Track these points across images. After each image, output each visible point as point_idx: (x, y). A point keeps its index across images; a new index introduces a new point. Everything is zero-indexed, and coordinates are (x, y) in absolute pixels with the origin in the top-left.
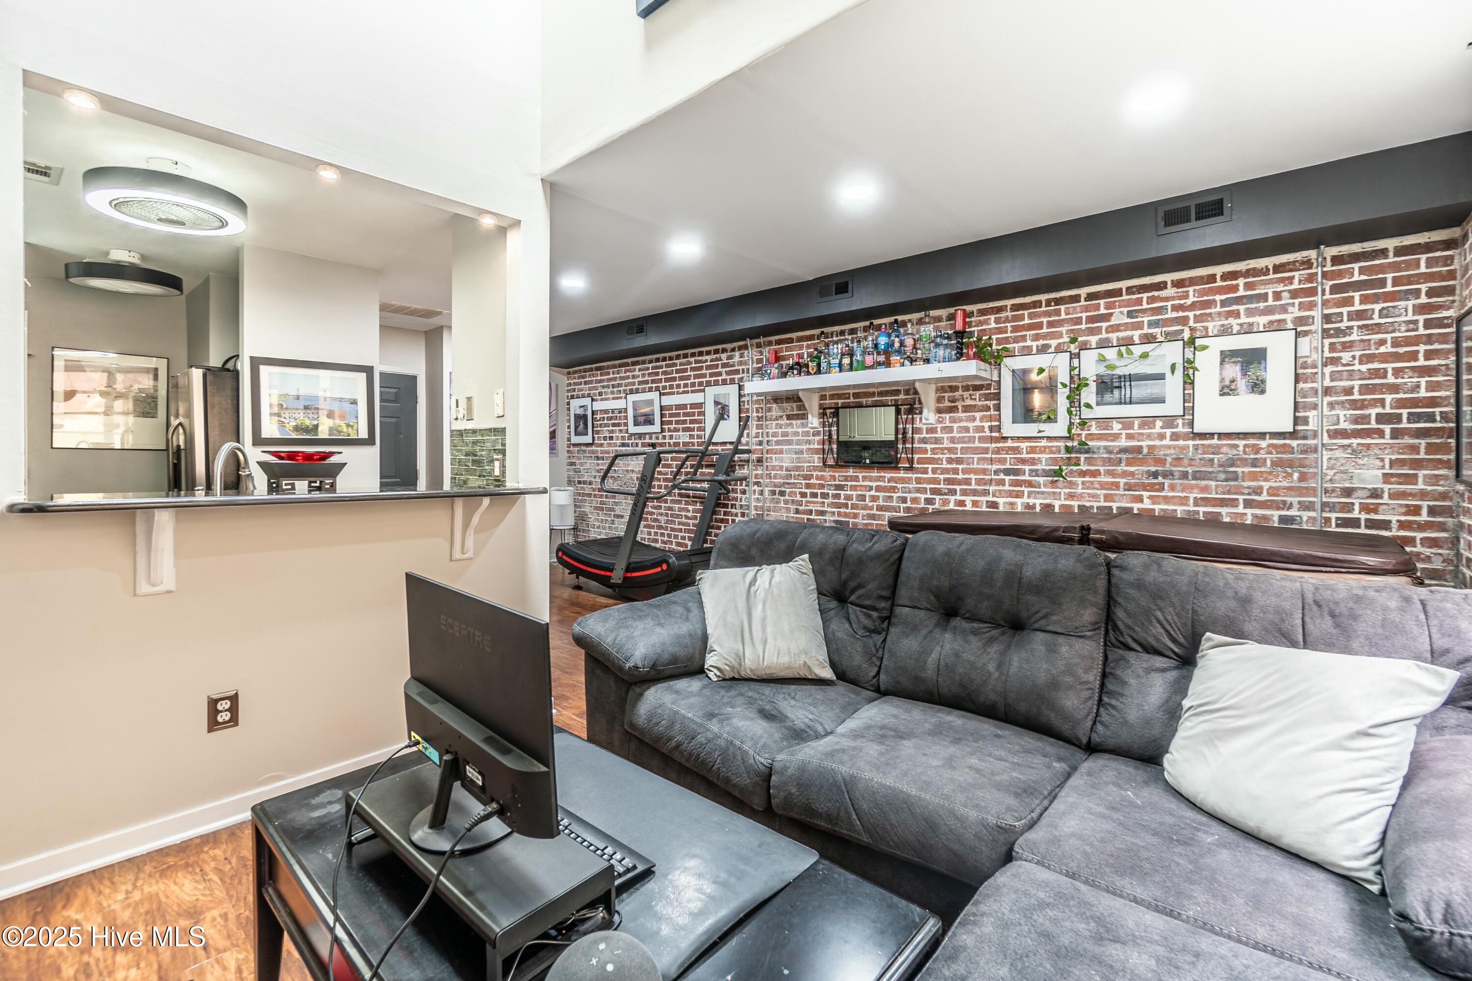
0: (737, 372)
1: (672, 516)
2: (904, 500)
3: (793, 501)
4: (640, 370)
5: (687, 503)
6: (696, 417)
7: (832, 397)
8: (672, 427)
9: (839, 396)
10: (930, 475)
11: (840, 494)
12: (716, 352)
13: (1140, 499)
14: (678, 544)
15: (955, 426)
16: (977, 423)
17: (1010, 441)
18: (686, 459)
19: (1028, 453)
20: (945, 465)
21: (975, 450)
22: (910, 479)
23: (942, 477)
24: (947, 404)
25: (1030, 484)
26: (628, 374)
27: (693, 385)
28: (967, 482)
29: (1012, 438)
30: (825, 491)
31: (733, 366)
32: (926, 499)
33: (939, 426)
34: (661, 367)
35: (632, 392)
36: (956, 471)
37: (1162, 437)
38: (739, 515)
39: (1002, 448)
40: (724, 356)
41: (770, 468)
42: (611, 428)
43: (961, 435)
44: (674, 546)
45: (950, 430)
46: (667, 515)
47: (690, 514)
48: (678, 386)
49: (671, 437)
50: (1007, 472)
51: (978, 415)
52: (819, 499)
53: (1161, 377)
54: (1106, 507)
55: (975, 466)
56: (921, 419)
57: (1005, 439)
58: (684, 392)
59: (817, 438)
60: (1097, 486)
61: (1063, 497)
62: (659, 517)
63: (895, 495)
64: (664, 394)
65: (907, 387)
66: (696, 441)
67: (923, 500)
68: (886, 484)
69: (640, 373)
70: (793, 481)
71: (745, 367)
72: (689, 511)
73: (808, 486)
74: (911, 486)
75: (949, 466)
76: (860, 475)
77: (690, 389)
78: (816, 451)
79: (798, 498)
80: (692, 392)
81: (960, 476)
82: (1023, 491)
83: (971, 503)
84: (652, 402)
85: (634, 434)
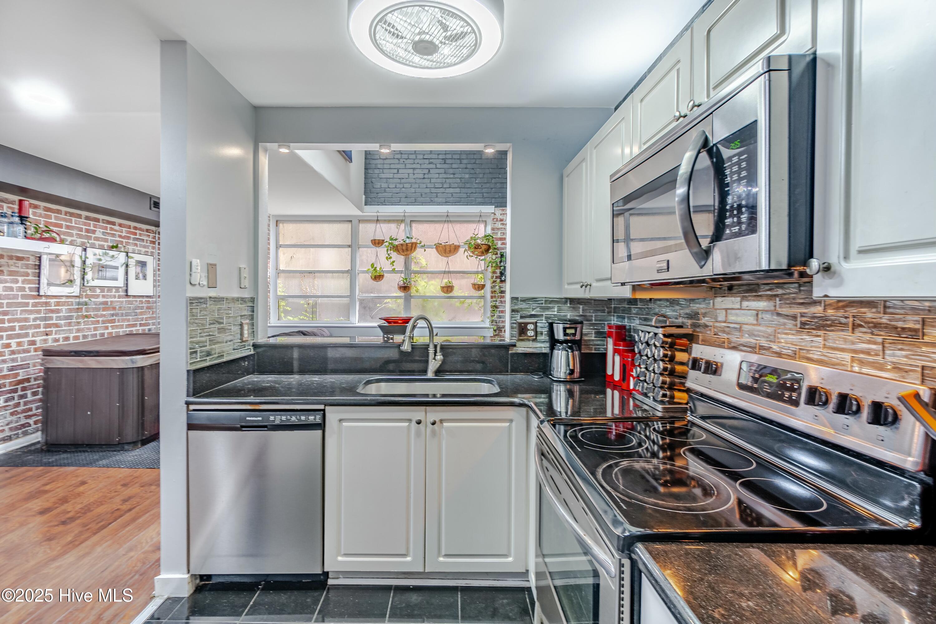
13: (107, 328)
15: (1, 286)
19: (55, 306)
21: (18, 304)
25: (57, 326)
29: (45, 296)
37: (115, 297)
39: (38, 303)
43: (7, 293)
50: (42, 319)
51: (20, 279)
53: (117, 268)
55: (19, 316)
60: (90, 323)
61: (74, 331)
82: (52, 331)
83: (15, 344)
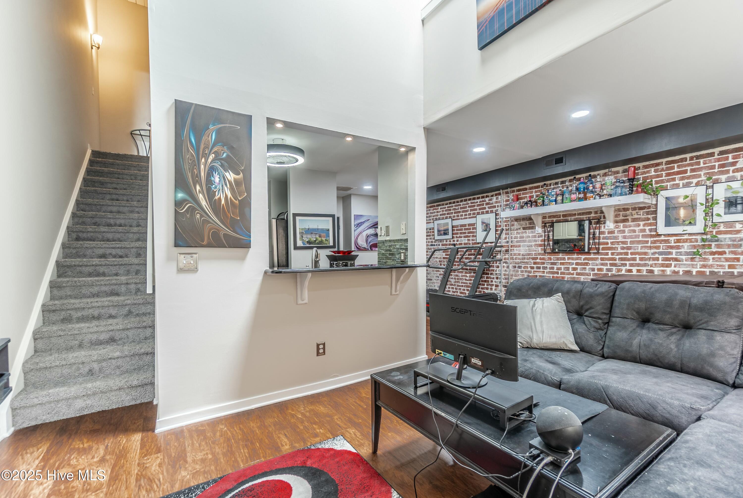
0: (495, 207)
1: (458, 279)
2: (593, 270)
3: (526, 271)
4: (441, 209)
5: (466, 273)
6: (471, 230)
7: (550, 217)
8: (458, 236)
9: (554, 217)
10: (610, 256)
11: (554, 267)
12: (483, 197)
14: (461, 293)
15: (626, 230)
16: (641, 227)
17: (663, 236)
18: (466, 251)
19: (675, 243)
20: (619, 250)
21: (639, 242)
22: (597, 258)
23: (617, 257)
24: (621, 218)
25: (676, 260)
26: (434, 211)
27: (470, 214)
28: (634, 259)
29: (665, 235)
30: (545, 265)
31: (492, 204)
32: (606, 269)
33: (616, 230)
34: (453, 207)
35: (436, 219)
36: (627, 254)
38: (495, 278)
39: (658, 241)
40: (487, 199)
41: (513, 254)
43: (631, 234)
44: (459, 294)
45: (624, 232)
46: (455, 279)
47: (467, 278)
48: (462, 215)
49: (458, 241)
51: (642, 223)
52: (541, 270)
54: (729, 272)
55: (639, 251)
56: (604, 227)
57: (660, 235)
58: (465, 218)
59: (541, 239)
60: (723, 260)
61: (698, 266)
62: (451, 280)
63: (587, 267)
64: (454, 220)
65: (596, 210)
66: (471, 242)
67: (605, 270)
68: (582, 261)
69: (441, 210)
70: (526, 261)
71: (499, 204)
72: (467, 277)
73: (535, 263)
74: (597, 262)
75: (622, 251)
76: (566, 257)
77: (468, 217)
78: (540, 245)
79: (529, 269)
80: (469, 218)
81: (630, 256)
82: (671, 264)
83: (636, 271)
84: (447, 224)
85: (438, 240)
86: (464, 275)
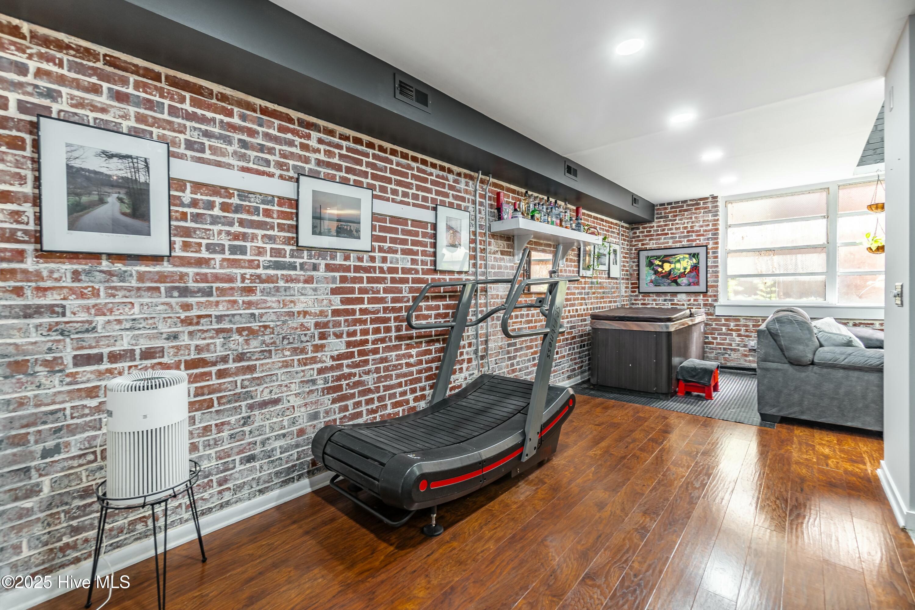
0: (463, 199)
5: (409, 346)
6: (420, 239)
8: (387, 245)
14: (396, 405)
15: (567, 269)
16: (572, 268)
19: (584, 284)
26: (289, 136)
27: (415, 197)
28: (571, 300)
31: (460, 191)
33: (563, 269)
35: (301, 171)
36: (568, 294)
37: (604, 278)
40: (451, 177)
42: (236, 228)
44: (389, 410)
46: (377, 370)
47: (412, 360)
48: (394, 192)
49: (384, 260)
51: (573, 264)
53: (606, 255)
55: (573, 291)
58: (402, 202)
62: (365, 378)
64: (374, 196)
66: (419, 267)
72: (412, 356)
77: (410, 201)
80: (414, 205)
81: (569, 297)
84: (356, 203)
85: (310, 249)
86: (404, 355)
